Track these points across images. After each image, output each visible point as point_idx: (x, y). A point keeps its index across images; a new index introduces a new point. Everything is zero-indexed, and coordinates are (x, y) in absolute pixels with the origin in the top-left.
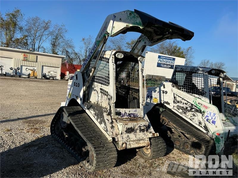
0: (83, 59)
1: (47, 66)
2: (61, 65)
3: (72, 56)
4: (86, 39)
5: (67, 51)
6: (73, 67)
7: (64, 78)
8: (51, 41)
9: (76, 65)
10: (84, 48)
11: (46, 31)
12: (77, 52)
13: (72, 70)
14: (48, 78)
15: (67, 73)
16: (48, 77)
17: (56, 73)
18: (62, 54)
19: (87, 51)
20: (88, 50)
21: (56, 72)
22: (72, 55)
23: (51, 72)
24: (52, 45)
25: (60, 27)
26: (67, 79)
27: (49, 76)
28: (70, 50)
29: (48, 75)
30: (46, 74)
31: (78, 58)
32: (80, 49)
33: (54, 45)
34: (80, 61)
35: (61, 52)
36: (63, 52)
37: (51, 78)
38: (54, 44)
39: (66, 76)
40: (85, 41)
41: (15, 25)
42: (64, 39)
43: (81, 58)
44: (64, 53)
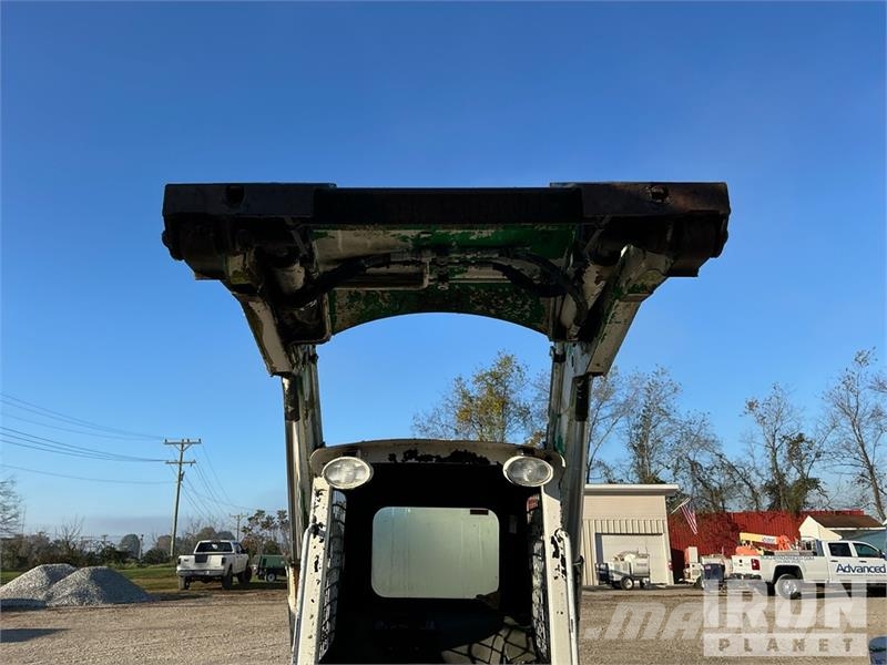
0: (764, 483)
1: (614, 534)
2: (666, 523)
3: (718, 479)
4: (761, 401)
5: (694, 464)
6: (729, 526)
7: (683, 577)
8: (630, 434)
9: (740, 514)
10: (761, 440)
11: (607, 403)
12: (733, 461)
13: (727, 538)
14: (618, 582)
15: (692, 553)
16: (617, 578)
17: (644, 561)
18: (676, 479)
19: (774, 450)
20: (777, 443)
21: (644, 556)
22: (714, 477)
23: (629, 558)
24: (635, 448)
25: (650, 381)
26: (693, 579)
27: (620, 574)
28: (705, 459)
29: (615, 572)
30: (611, 568)
31: (740, 485)
32: (746, 446)
33: (641, 448)
34: (755, 496)
35: (671, 472)
36: (677, 469)
37: (630, 581)
38: (641, 446)
39: (688, 566)
40: (760, 410)
41: (504, 404)
42: (674, 421)
43: (758, 482)
44: (681, 473)
